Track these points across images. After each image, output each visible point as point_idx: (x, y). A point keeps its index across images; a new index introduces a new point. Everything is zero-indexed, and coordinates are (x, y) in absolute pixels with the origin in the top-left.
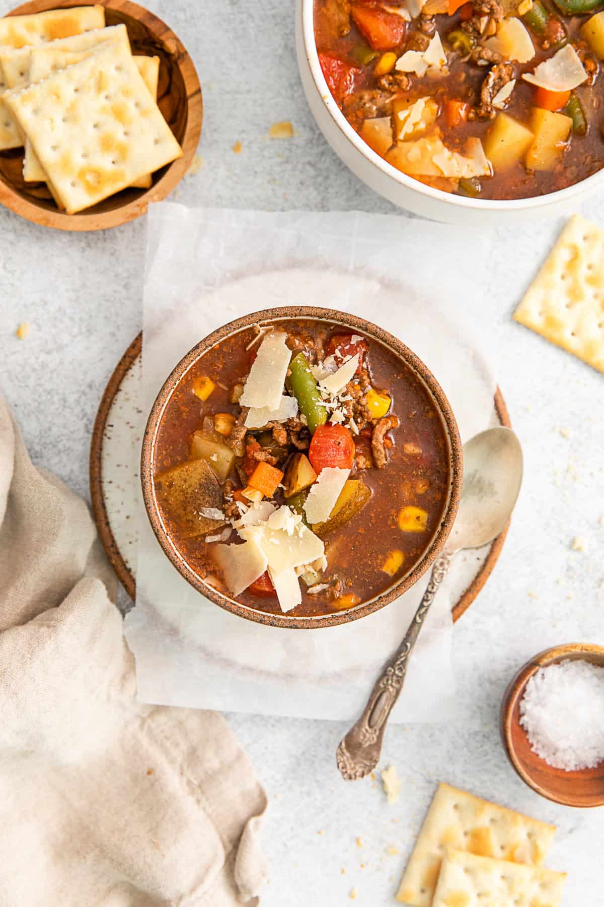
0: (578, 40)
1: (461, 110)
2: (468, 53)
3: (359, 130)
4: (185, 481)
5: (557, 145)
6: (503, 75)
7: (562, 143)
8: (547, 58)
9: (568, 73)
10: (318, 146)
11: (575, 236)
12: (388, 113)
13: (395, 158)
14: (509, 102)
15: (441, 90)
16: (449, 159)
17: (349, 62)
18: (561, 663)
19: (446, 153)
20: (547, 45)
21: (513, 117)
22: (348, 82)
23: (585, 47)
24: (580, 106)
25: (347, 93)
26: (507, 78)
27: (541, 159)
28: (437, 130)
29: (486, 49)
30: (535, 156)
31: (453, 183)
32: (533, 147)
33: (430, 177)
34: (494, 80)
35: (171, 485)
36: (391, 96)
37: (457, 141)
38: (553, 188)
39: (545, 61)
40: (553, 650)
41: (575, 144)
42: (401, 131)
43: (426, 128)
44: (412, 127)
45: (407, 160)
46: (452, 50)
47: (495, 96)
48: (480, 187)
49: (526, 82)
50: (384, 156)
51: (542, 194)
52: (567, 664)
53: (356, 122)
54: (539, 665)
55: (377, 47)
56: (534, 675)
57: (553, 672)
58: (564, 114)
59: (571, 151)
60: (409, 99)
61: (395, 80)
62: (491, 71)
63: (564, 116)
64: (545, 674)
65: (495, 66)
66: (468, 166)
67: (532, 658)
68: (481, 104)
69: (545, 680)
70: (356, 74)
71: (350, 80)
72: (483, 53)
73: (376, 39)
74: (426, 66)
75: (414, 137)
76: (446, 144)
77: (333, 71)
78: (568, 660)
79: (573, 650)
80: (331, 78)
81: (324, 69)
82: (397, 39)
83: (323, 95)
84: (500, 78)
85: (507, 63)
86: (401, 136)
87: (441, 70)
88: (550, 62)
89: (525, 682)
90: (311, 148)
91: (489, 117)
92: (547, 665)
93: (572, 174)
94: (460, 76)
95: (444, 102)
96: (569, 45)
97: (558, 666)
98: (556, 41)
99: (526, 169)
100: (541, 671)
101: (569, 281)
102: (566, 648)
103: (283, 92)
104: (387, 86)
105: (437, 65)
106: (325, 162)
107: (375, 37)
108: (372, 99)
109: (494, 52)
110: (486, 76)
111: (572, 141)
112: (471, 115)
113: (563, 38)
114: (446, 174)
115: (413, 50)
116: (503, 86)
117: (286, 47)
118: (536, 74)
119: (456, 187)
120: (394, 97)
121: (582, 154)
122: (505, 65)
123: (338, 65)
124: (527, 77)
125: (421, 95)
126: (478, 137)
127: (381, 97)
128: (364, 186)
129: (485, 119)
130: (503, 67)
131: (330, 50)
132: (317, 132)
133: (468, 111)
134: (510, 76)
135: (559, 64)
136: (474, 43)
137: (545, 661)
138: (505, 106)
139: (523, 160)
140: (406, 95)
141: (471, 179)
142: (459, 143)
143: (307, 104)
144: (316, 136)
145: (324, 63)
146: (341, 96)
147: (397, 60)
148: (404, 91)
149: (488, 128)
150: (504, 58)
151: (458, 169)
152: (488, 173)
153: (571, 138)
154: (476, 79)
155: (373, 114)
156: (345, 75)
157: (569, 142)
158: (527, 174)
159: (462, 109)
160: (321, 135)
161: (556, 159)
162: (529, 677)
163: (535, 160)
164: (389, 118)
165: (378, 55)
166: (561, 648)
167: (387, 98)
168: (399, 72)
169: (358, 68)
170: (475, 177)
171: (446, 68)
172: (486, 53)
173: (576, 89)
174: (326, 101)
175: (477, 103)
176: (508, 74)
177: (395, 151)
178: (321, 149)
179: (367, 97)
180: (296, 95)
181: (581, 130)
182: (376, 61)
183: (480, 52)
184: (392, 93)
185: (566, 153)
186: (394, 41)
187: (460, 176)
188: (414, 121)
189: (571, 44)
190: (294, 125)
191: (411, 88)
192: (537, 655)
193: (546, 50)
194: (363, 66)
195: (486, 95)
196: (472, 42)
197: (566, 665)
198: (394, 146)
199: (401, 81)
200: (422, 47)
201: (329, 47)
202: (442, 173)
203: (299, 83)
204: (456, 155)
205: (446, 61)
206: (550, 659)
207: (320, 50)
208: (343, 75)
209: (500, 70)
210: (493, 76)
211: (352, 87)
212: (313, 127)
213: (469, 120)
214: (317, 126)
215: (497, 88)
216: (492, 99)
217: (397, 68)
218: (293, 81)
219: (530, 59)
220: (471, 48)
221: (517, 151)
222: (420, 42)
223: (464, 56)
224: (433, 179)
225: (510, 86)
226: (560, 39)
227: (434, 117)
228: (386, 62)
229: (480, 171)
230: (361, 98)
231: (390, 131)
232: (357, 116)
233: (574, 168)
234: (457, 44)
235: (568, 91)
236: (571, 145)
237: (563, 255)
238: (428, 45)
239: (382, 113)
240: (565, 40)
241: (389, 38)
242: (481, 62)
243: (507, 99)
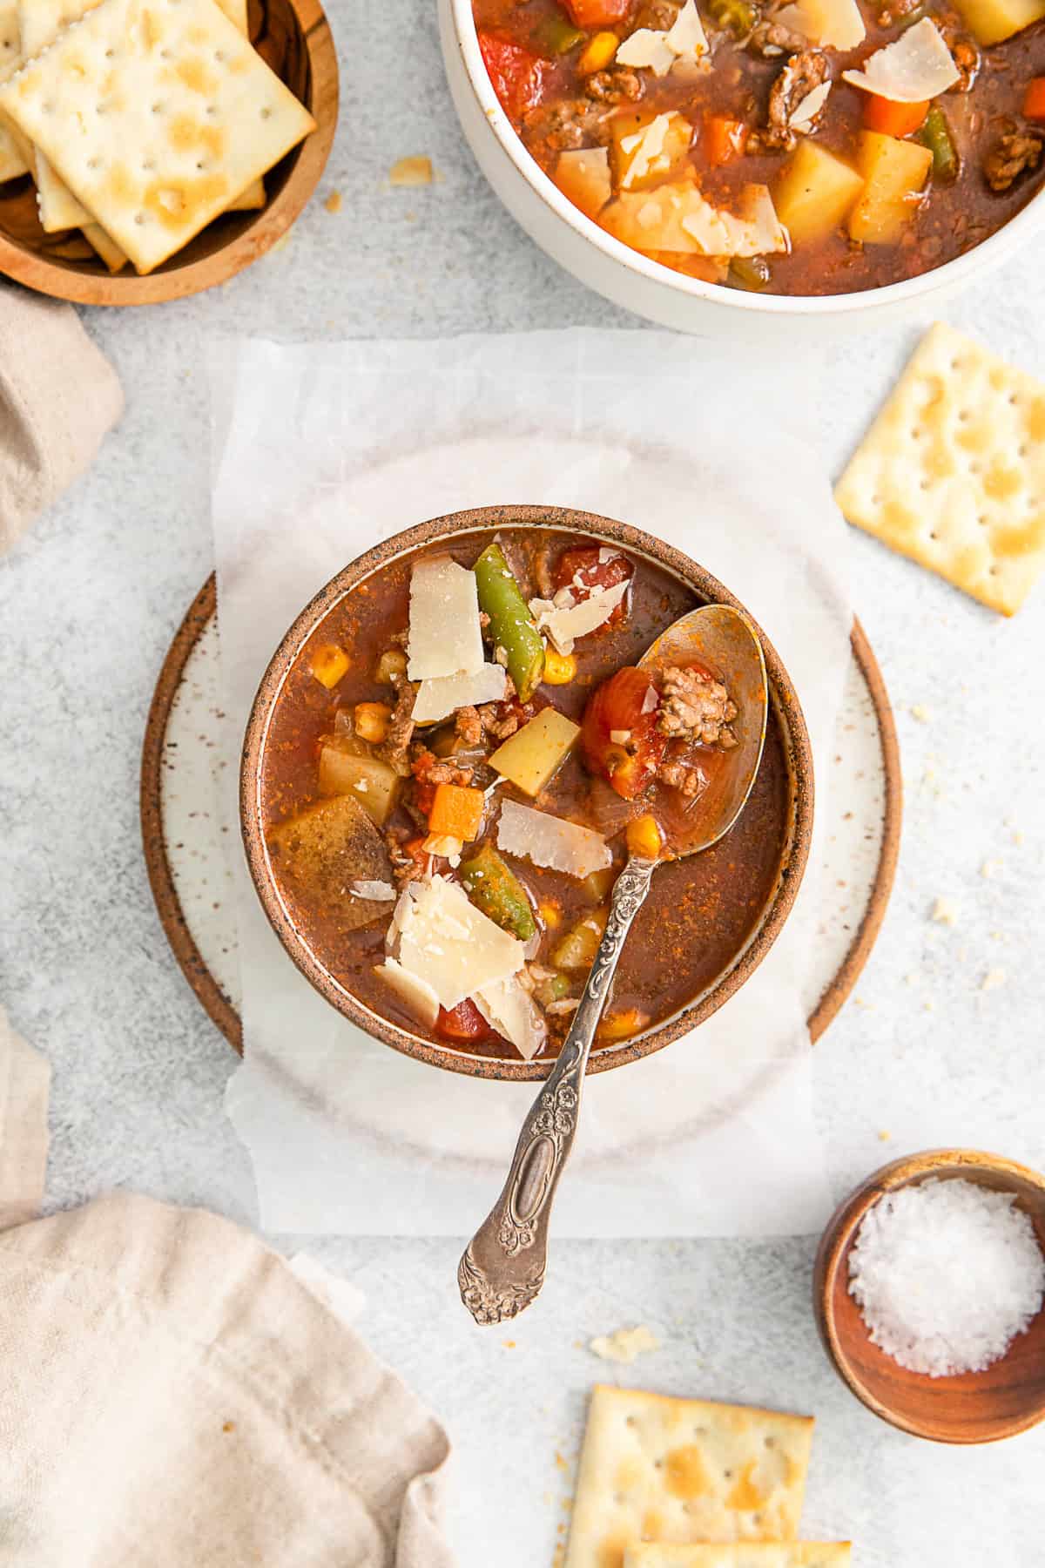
0: (943, 10)
1: (734, 136)
2: (746, 33)
3: (551, 170)
4: (321, 837)
5: (905, 199)
6: (808, 73)
7: (913, 193)
8: (888, 43)
9: (924, 69)
10: (478, 200)
11: (936, 360)
12: (602, 141)
13: (614, 220)
14: (819, 122)
15: (698, 100)
16: (712, 223)
17: (533, 50)
18: (923, 1184)
19: (707, 211)
20: (887, 19)
21: (827, 148)
22: (532, 86)
23: (955, 23)
24: (947, 129)
25: (529, 104)
26: (815, 78)
27: (876, 224)
28: (691, 171)
29: (778, 25)
30: (866, 218)
31: (720, 266)
32: (863, 200)
33: (677, 255)
34: (793, 82)
35: (295, 847)
36: (607, 112)
37: (727, 189)
38: (897, 275)
39: (884, 48)
40: (908, 1161)
41: (937, 195)
42: (626, 173)
43: (671, 167)
44: (646, 166)
45: (636, 222)
46: (718, 29)
47: (795, 109)
48: (767, 273)
49: (850, 86)
50: (596, 218)
51: (878, 286)
52: (933, 1185)
53: (545, 156)
54: (884, 1190)
55: (582, 22)
56: (874, 1206)
57: (907, 1201)
58: (917, 143)
59: (932, 208)
60: (641, 116)
61: (616, 81)
62: (787, 65)
63: (916, 146)
64: (894, 1205)
65: (795, 57)
66: (746, 235)
67: (871, 1176)
68: (769, 125)
69: (896, 1214)
70: (545, 72)
71: (536, 82)
72: (774, 34)
73: (581, 8)
74: (672, 57)
75: (651, 184)
76: (707, 195)
77: (504, 67)
78: (935, 1178)
79: (944, 1162)
80: (500, 77)
81: (489, 61)
82: (619, 8)
83: (486, 109)
84: (804, 78)
85: (815, 51)
86: (626, 182)
87: (697, 64)
88: (892, 48)
89: (857, 1219)
90: (465, 203)
91: (783, 148)
92: (897, 1189)
93: (930, 251)
94: (732, 74)
95: (702, 118)
96: (926, 20)
97: (916, 1189)
98: (903, 12)
99: (849, 240)
100: (887, 1198)
101: (926, 441)
102: (932, 1156)
103: (415, 102)
104: (601, 92)
105: (691, 55)
106: (490, 228)
107: (580, 4)
108: (575, 116)
109: (792, 32)
110: (778, 74)
111: (931, 191)
112: (752, 145)
113: (915, 7)
114: (708, 250)
115: (648, 28)
116: (809, 92)
117: (421, 21)
118: (867, 71)
119: (724, 273)
120: (614, 111)
121: (949, 214)
122: (813, 56)
123: (513, 54)
124: (851, 76)
125: (662, 108)
126: (764, 183)
127: (590, 111)
128: (560, 271)
129: (778, 150)
130: (809, 59)
131: (498, 27)
132: (476, 175)
133: (746, 137)
134: (821, 73)
135: (909, 53)
136: (757, 16)
137: (895, 1181)
138: (811, 129)
139: (844, 225)
140: (632, 109)
141: (752, 258)
142: (729, 195)
143: (458, 123)
144: (474, 182)
145: (488, 51)
146: (520, 109)
147: (620, 45)
148: (632, 102)
149: (783, 167)
150: (810, 43)
151: (728, 241)
152: (782, 248)
153: (930, 185)
154: (759, 81)
155: (575, 141)
156: (526, 72)
157: (927, 193)
158: (850, 249)
159: (735, 134)
160: (483, 179)
161: (902, 223)
162: (868, 1211)
163: (865, 224)
164: (605, 150)
165: (586, 36)
166: (923, 1158)
167: (601, 114)
168: (621, 68)
169: (549, 59)
170: (759, 256)
171: (706, 60)
172: (778, 34)
173: (940, 97)
174: (492, 118)
175: (762, 123)
176: (818, 71)
177: (615, 207)
178: (483, 204)
179: (565, 112)
180: (439, 108)
181: (949, 172)
182: (582, 47)
183: (767, 32)
184: (612, 105)
185: (922, 212)
186: (613, 13)
187: (732, 254)
188: (651, 155)
189: (931, 17)
190: (436, 162)
191: (644, 95)
192: (879, 1171)
193: (886, 28)
194: (558, 56)
195: (778, 108)
196: (753, 13)
197: (929, 1188)
198: (614, 198)
199: (627, 83)
200: (664, 23)
201: (497, 23)
202: (699, 247)
203: (444, 86)
204: (725, 215)
205: (706, 48)
206: (903, 1179)
207: (482, 27)
208: (523, 72)
209: (803, 64)
210: (791, 74)
211: (540, 93)
212: (470, 167)
213: (747, 154)
214: (476, 163)
215: (797, 95)
216: (789, 115)
217: (619, 60)
218: (433, 85)
219: (856, 45)
220: (752, 24)
221: (834, 208)
222: (659, 13)
223: (739, 39)
224: (683, 259)
225: (821, 92)
226: (910, 8)
227: (686, 147)
228: (600, 49)
229: (767, 245)
230: (555, 114)
231: (607, 172)
232: (546, 145)
233: (935, 240)
234: (726, 18)
235: (925, 102)
236: (929, 198)
237: (916, 395)
238: (674, 19)
239: (591, 141)
240: (918, 10)
241: (604, 7)
242: (770, 50)
243: (816, 115)
